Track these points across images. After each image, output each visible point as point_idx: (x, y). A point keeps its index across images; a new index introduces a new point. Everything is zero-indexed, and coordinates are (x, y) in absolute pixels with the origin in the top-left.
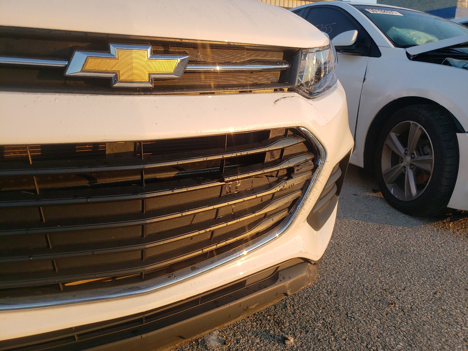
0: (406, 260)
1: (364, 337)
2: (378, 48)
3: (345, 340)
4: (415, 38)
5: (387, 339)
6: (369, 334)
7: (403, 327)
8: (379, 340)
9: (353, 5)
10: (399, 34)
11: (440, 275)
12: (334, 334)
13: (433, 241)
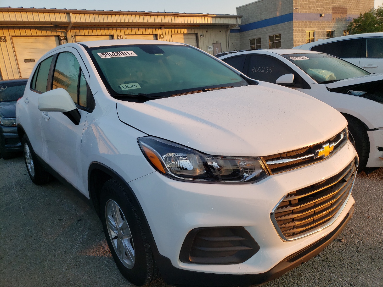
0: (359, 197)
1: (368, 232)
2: (308, 84)
3: (362, 235)
4: (324, 76)
5: (377, 231)
6: (369, 231)
7: (379, 225)
8: (374, 232)
9: (281, 55)
10: (315, 74)
11: (378, 201)
12: (356, 234)
13: (364, 185)
